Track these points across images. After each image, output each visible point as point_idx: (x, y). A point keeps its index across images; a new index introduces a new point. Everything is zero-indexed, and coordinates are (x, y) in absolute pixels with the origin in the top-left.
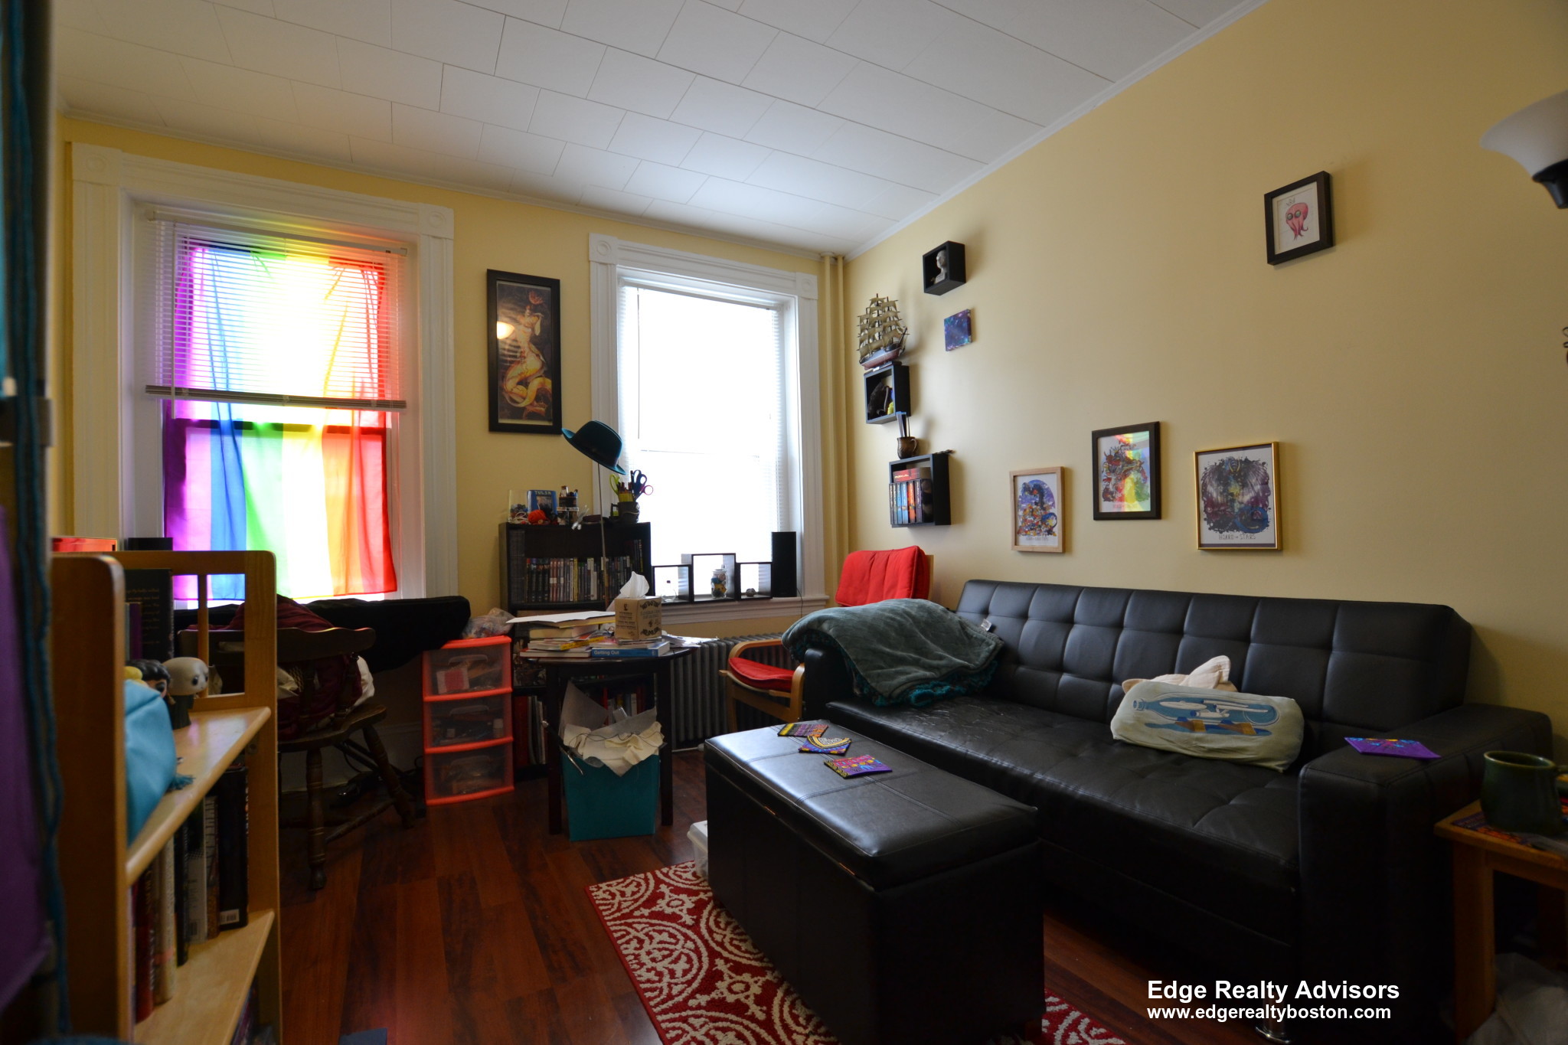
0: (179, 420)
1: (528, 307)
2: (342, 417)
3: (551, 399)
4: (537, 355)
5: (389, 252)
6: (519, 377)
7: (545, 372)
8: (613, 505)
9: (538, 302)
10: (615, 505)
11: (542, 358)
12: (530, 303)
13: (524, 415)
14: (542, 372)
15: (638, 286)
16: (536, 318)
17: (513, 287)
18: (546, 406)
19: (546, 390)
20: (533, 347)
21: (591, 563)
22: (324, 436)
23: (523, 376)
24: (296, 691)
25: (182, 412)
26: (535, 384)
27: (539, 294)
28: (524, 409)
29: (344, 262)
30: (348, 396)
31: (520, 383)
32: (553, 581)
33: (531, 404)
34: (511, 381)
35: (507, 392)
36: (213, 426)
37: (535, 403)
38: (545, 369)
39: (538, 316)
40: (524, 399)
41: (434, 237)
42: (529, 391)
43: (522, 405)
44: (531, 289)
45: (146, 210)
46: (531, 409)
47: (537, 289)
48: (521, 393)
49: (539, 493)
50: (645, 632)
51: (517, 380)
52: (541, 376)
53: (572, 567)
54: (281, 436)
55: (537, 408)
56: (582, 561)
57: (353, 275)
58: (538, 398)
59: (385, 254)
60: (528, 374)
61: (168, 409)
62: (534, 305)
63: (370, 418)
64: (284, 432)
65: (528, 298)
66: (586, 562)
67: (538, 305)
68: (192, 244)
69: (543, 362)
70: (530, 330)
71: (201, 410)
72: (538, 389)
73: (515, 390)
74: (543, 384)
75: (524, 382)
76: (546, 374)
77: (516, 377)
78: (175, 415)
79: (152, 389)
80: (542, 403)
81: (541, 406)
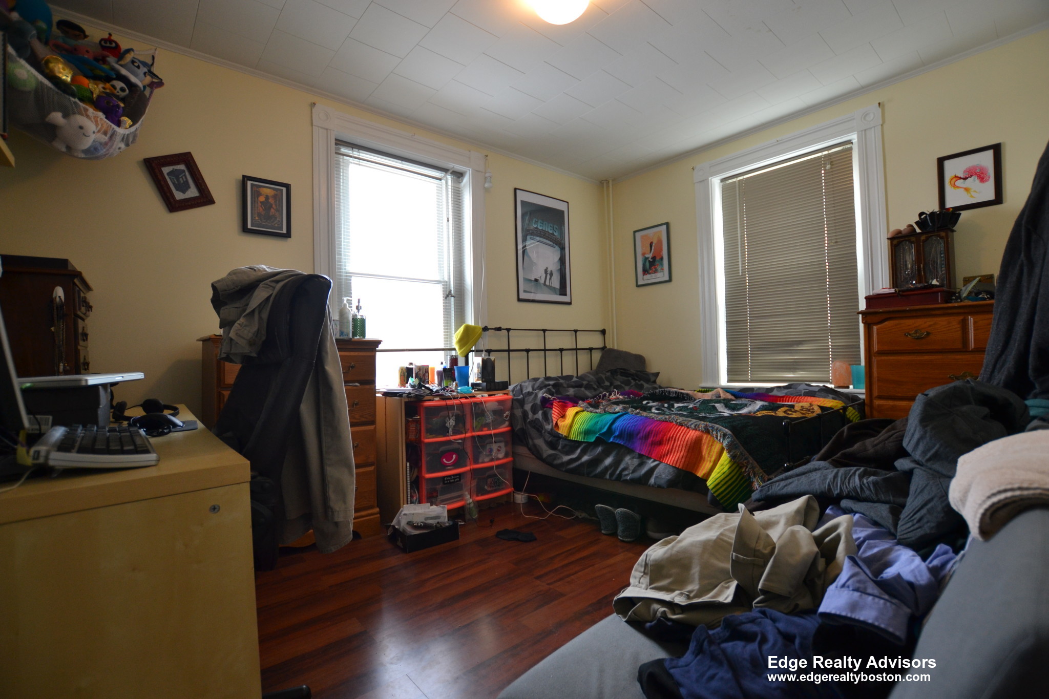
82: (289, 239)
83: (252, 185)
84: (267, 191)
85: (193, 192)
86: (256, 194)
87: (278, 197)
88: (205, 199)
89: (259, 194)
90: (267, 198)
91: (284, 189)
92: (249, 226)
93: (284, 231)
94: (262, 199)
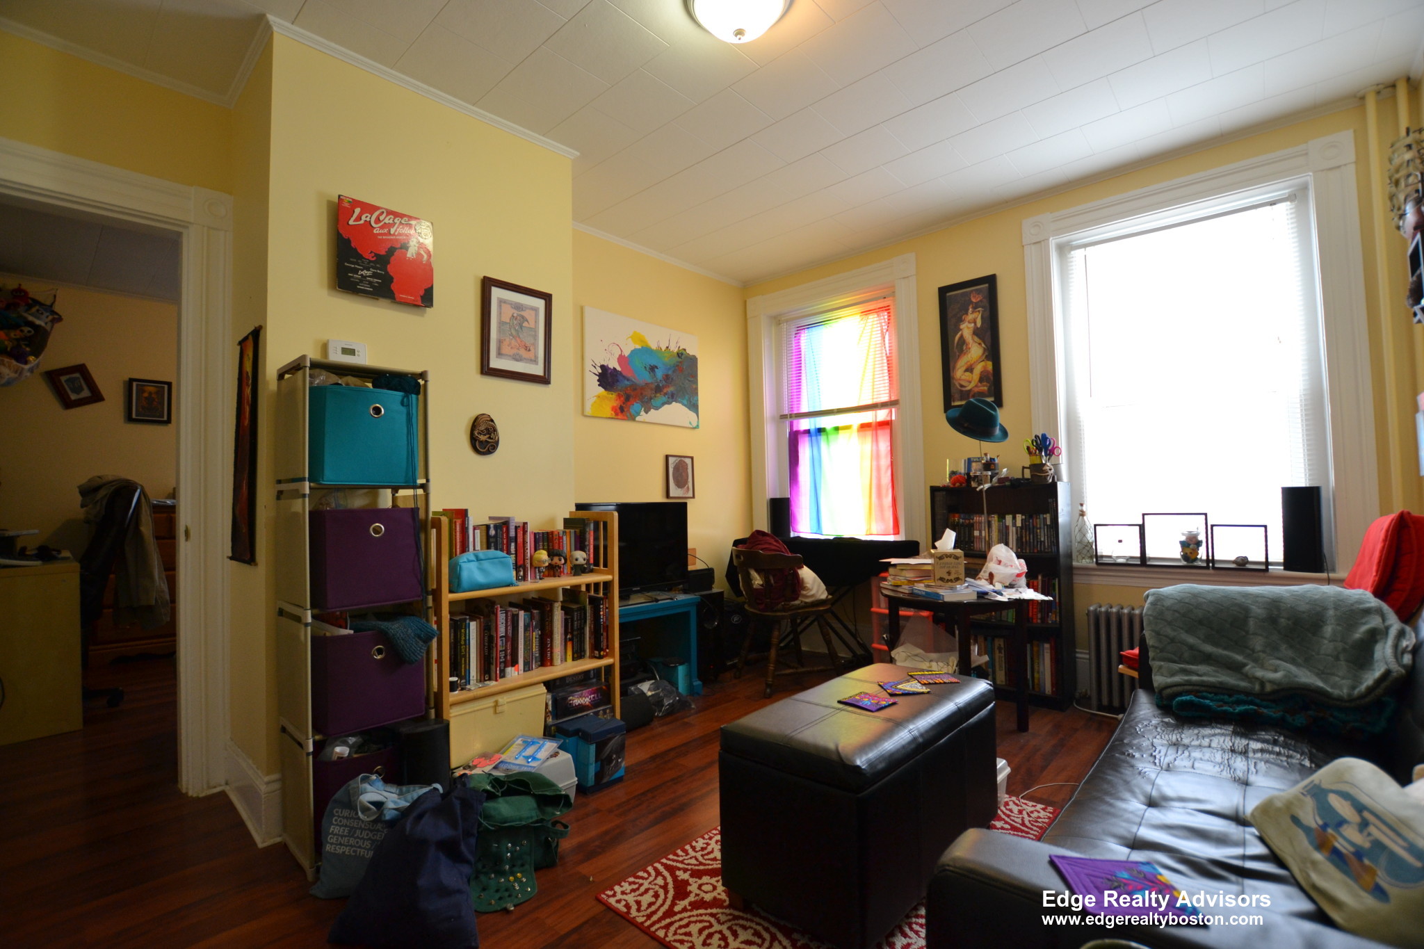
0: (796, 431)
1: (971, 306)
2: (868, 417)
3: (992, 378)
4: (980, 344)
5: (885, 298)
6: (966, 366)
7: (986, 357)
8: (1024, 468)
9: (979, 299)
10: (1027, 468)
11: (983, 345)
12: (972, 302)
13: (971, 395)
14: (984, 357)
15: (1085, 246)
16: (978, 313)
17: (958, 294)
18: (988, 385)
19: (988, 372)
20: (976, 339)
21: (1009, 518)
22: (858, 431)
23: (969, 363)
24: (762, 585)
25: (797, 426)
26: (978, 369)
27: (978, 292)
28: (970, 391)
29: (867, 313)
30: (869, 402)
31: (967, 370)
32: (976, 533)
33: (976, 386)
34: (960, 370)
35: (956, 380)
36: (808, 432)
37: (979, 384)
38: (986, 354)
39: (979, 311)
40: (970, 382)
41: (904, 278)
42: (974, 374)
43: (968, 388)
44: (972, 291)
45: (777, 320)
46: (976, 390)
47: (977, 290)
48: (968, 378)
49: (975, 460)
50: (942, 579)
51: (964, 368)
52: (983, 361)
53: (993, 522)
54: (838, 433)
55: (982, 388)
56: (1002, 517)
57: (873, 318)
58: (981, 380)
59: (883, 300)
60: (972, 362)
61: (791, 425)
62: (976, 303)
63: (882, 415)
64: (840, 431)
65: (970, 299)
66: (1004, 518)
67: (978, 302)
68: (800, 329)
69: (984, 348)
70: (973, 325)
71: (804, 424)
72: (981, 372)
73: (963, 377)
74: (985, 367)
75: (970, 369)
76: (987, 358)
77: (963, 366)
78: (795, 429)
79: (783, 417)
80: (985, 383)
81: (984, 386)
82: (170, 425)
83: (137, 385)
84: (151, 389)
85: (86, 393)
86: (140, 391)
87: (160, 393)
88: (96, 397)
89: (144, 391)
90: (150, 393)
91: (166, 386)
92: (134, 416)
93: (165, 418)
94: (146, 395)
